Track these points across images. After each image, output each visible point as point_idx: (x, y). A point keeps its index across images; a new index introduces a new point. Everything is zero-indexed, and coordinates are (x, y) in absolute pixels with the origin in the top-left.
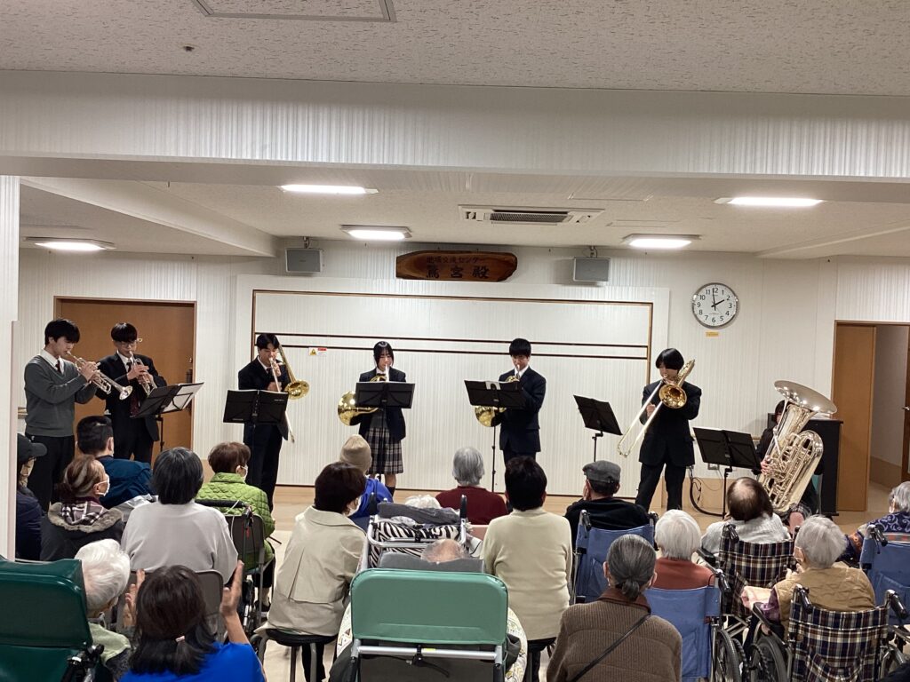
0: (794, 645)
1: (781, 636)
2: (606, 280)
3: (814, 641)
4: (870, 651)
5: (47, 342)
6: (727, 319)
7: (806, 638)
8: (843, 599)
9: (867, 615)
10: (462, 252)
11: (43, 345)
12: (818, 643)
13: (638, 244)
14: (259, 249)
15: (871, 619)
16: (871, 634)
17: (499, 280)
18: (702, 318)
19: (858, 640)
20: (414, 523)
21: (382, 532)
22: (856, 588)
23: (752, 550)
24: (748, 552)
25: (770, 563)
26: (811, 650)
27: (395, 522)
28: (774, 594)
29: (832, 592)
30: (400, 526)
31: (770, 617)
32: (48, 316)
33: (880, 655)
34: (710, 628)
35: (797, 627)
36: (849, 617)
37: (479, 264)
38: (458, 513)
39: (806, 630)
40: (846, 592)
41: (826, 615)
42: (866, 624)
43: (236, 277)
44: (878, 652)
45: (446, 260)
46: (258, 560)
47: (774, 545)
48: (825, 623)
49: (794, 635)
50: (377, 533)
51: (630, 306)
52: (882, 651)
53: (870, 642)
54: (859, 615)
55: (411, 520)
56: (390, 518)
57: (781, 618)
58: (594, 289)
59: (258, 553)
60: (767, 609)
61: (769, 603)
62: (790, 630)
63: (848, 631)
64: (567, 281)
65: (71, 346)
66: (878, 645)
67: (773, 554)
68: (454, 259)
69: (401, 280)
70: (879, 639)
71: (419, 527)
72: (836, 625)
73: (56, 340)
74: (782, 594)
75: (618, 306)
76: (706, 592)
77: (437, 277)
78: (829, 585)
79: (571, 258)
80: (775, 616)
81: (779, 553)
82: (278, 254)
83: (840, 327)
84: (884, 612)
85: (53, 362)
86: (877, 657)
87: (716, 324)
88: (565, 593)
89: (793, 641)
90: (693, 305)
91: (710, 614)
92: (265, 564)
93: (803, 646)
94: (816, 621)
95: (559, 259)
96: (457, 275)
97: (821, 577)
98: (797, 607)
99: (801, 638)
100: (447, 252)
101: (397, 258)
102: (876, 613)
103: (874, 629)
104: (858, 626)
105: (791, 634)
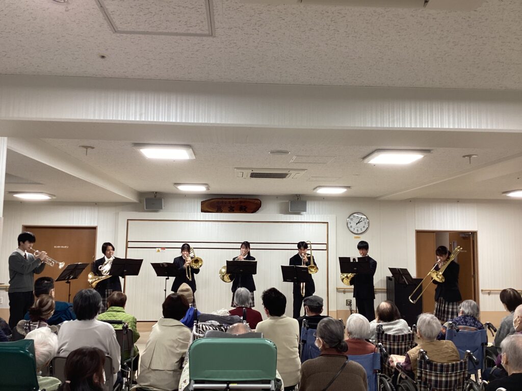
0: (420, 383)
1: (414, 379)
2: (305, 211)
3: (430, 380)
4: (459, 384)
5: (19, 245)
6: (364, 230)
7: (426, 379)
8: (444, 357)
9: (457, 364)
10: (233, 199)
11: (17, 247)
12: (433, 381)
13: (322, 191)
14: (131, 198)
15: (459, 367)
16: (460, 375)
17: (252, 213)
18: (352, 229)
19: (453, 379)
20: (218, 324)
21: (201, 329)
22: (450, 351)
23: (392, 338)
24: (389, 340)
25: (401, 345)
26: (429, 385)
27: (208, 324)
28: (408, 356)
29: (438, 353)
30: (210, 326)
31: (406, 369)
32: (20, 231)
33: (465, 386)
34: (376, 376)
35: (421, 373)
36: (448, 366)
37: (242, 204)
38: (242, 318)
39: (426, 374)
40: (445, 353)
41: (436, 365)
42: (457, 370)
43: (118, 213)
44: (463, 385)
45: (226, 203)
46: (130, 355)
47: (403, 335)
48: (436, 370)
49: (420, 378)
50: (198, 330)
51: (317, 224)
52: (465, 384)
53: (459, 379)
54: (453, 365)
55: (216, 322)
56: (205, 322)
57: (413, 369)
58: (299, 216)
59: (130, 350)
60: (404, 365)
61: (405, 361)
62: (418, 374)
63: (448, 374)
64: (286, 212)
65: (32, 245)
66: (463, 381)
67: (403, 340)
68: (230, 202)
69: (204, 213)
70: (464, 377)
71: (220, 326)
72: (442, 371)
73: (24, 242)
74: (412, 356)
75: (311, 224)
76: (373, 356)
77: (221, 212)
78: (436, 350)
79: (288, 201)
80: (409, 368)
81: (406, 340)
82: (140, 201)
83: (418, 233)
84: (465, 363)
85: (23, 254)
86: (463, 388)
87: (359, 232)
88: (299, 360)
89: (420, 380)
90: (347, 223)
91: (375, 368)
92: (134, 357)
93: (425, 383)
94: (431, 369)
95: (282, 201)
96: (231, 210)
97: (432, 346)
98: (421, 362)
99: (424, 379)
100: (226, 199)
101: (202, 202)
102: (461, 363)
103: (461, 372)
104: (453, 371)
105: (419, 377)
